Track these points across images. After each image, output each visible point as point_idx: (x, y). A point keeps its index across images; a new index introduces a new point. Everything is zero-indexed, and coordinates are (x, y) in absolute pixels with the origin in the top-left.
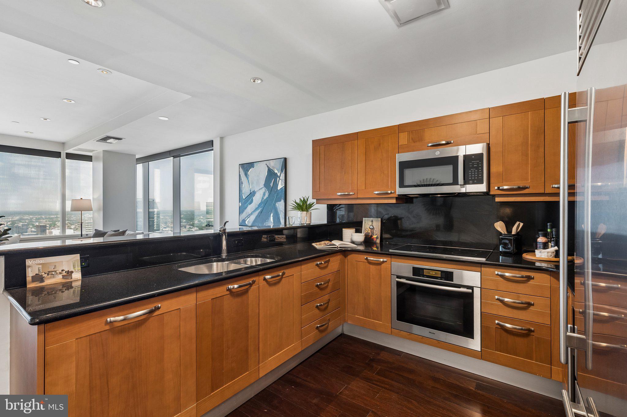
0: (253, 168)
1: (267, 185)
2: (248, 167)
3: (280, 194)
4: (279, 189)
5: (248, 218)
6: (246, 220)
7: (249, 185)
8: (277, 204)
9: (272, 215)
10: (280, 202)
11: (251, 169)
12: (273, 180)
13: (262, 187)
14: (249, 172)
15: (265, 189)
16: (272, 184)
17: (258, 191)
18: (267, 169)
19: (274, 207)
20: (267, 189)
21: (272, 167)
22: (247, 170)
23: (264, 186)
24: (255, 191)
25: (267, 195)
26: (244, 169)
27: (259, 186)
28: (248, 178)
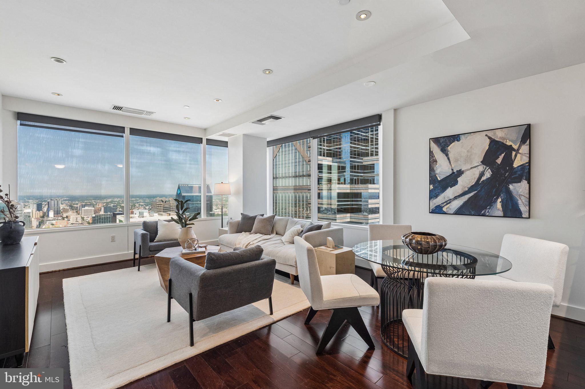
0: (458, 141)
1: (488, 161)
2: (447, 141)
3: (519, 173)
4: (516, 165)
5: (447, 204)
6: (444, 207)
7: (448, 163)
8: (511, 187)
9: (499, 200)
10: (519, 184)
11: (453, 144)
12: (503, 155)
13: (478, 164)
14: (449, 148)
15: (483, 167)
16: (499, 161)
17: (468, 170)
18: (488, 141)
19: (504, 190)
20: (488, 168)
21: (500, 138)
22: (445, 145)
23: (481, 163)
24: (462, 170)
25: (488, 174)
26: (440, 144)
27: (471, 164)
28: (447, 155)
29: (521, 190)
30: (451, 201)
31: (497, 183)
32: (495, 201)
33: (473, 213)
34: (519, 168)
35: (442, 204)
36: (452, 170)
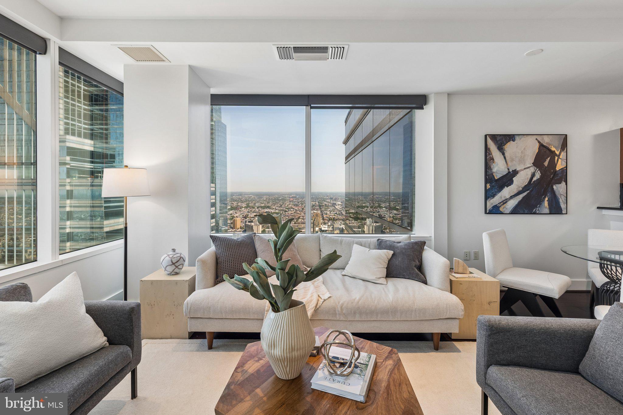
0: (513, 141)
1: (538, 162)
2: (504, 140)
3: (560, 175)
4: (558, 168)
5: (504, 204)
6: (500, 206)
7: (505, 163)
8: (554, 187)
9: (547, 199)
10: (560, 185)
11: (509, 143)
12: (549, 159)
13: (530, 166)
14: (505, 146)
15: (534, 169)
16: (546, 164)
17: (522, 170)
18: (537, 145)
19: (550, 190)
20: (538, 169)
21: (547, 143)
22: (501, 143)
23: (532, 165)
24: (517, 170)
25: (538, 176)
26: (497, 142)
27: (525, 165)
28: (503, 154)
29: (561, 190)
30: (507, 200)
31: (545, 183)
32: (543, 200)
33: (526, 211)
34: (560, 171)
35: (499, 203)
36: (508, 169)
